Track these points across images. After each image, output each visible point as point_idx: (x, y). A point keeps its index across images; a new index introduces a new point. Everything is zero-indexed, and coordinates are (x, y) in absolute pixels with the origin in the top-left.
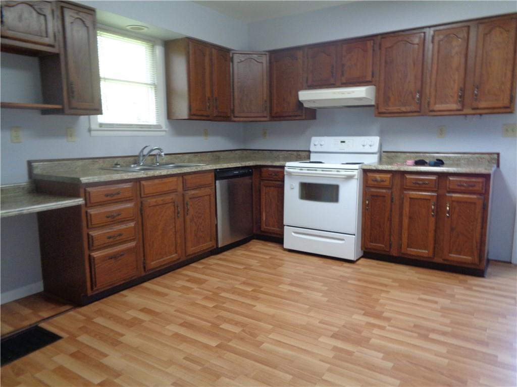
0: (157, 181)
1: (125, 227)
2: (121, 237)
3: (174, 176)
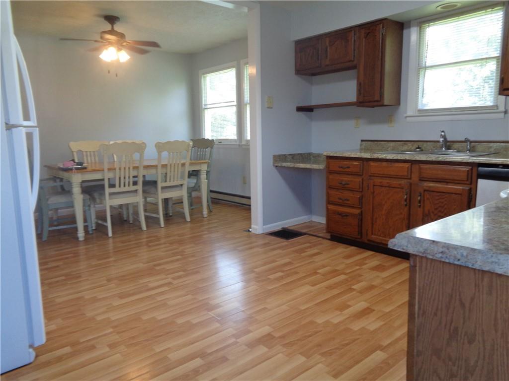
0: (384, 164)
1: (352, 195)
2: (348, 202)
3: (407, 162)
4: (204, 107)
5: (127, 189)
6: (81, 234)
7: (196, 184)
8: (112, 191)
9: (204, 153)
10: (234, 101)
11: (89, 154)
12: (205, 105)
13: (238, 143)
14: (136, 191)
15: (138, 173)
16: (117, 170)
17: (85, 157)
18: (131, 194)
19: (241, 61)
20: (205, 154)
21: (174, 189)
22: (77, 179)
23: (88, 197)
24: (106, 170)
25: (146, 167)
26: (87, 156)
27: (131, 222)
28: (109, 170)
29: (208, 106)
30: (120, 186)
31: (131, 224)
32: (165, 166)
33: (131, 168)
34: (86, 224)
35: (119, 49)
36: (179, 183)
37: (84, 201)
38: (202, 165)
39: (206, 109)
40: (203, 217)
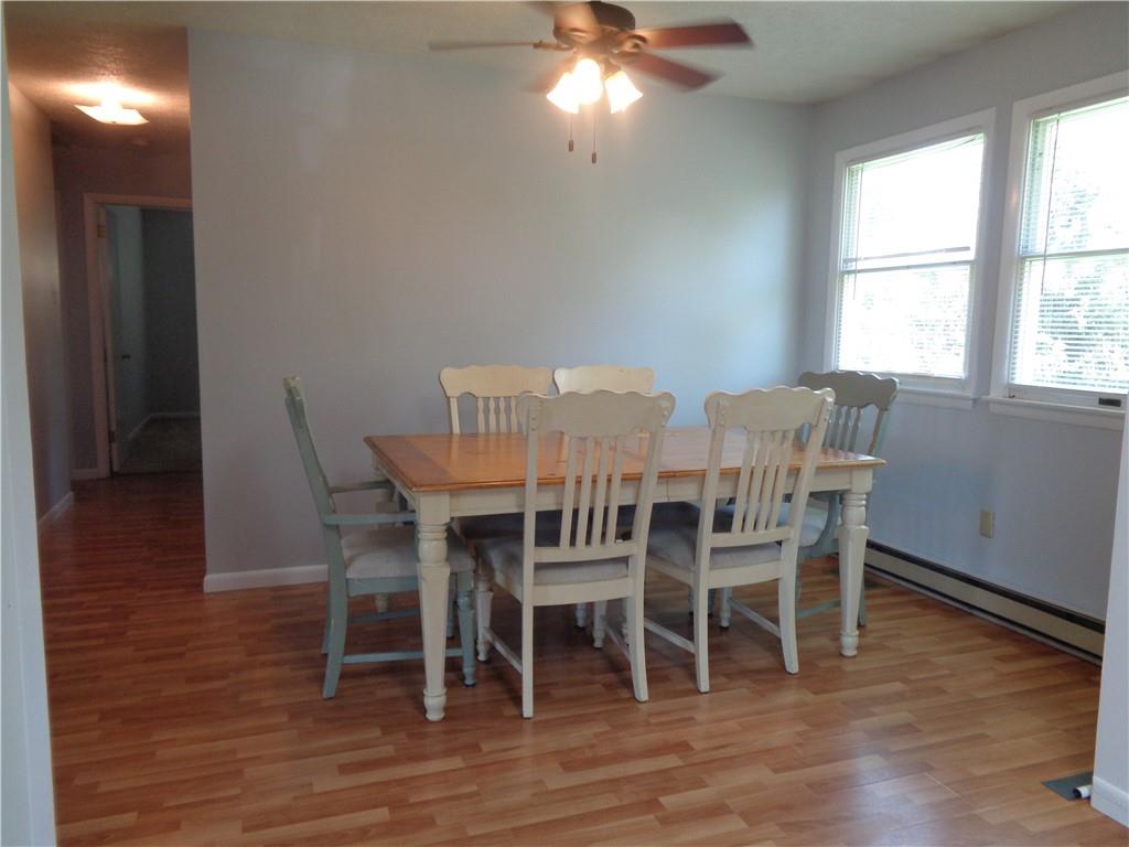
4: (841, 266)
5: (596, 551)
6: (435, 697)
7: (824, 533)
8: (545, 560)
9: (851, 424)
10: (967, 249)
11: (492, 404)
12: (846, 261)
13: (970, 393)
14: (624, 560)
15: (637, 496)
16: (570, 485)
17: (481, 417)
18: (609, 570)
19: (1016, 106)
20: (856, 426)
21: (750, 555)
22: (434, 514)
23: (467, 563)
24: (531, 485)
25: (667, 477)
26: (487, 411)
27: (598, 644)
28: (543, 484)
29: (861, 265)
30: (573, 542)
31: (600, 649)
32: (732, 475)
33: (616, 481)
34: (455, 653)
35: (610, 69)
36: (772, 534)
37: (455, 578)
38: (856, 474)
39: (849, 272)
40: (842, 655)
